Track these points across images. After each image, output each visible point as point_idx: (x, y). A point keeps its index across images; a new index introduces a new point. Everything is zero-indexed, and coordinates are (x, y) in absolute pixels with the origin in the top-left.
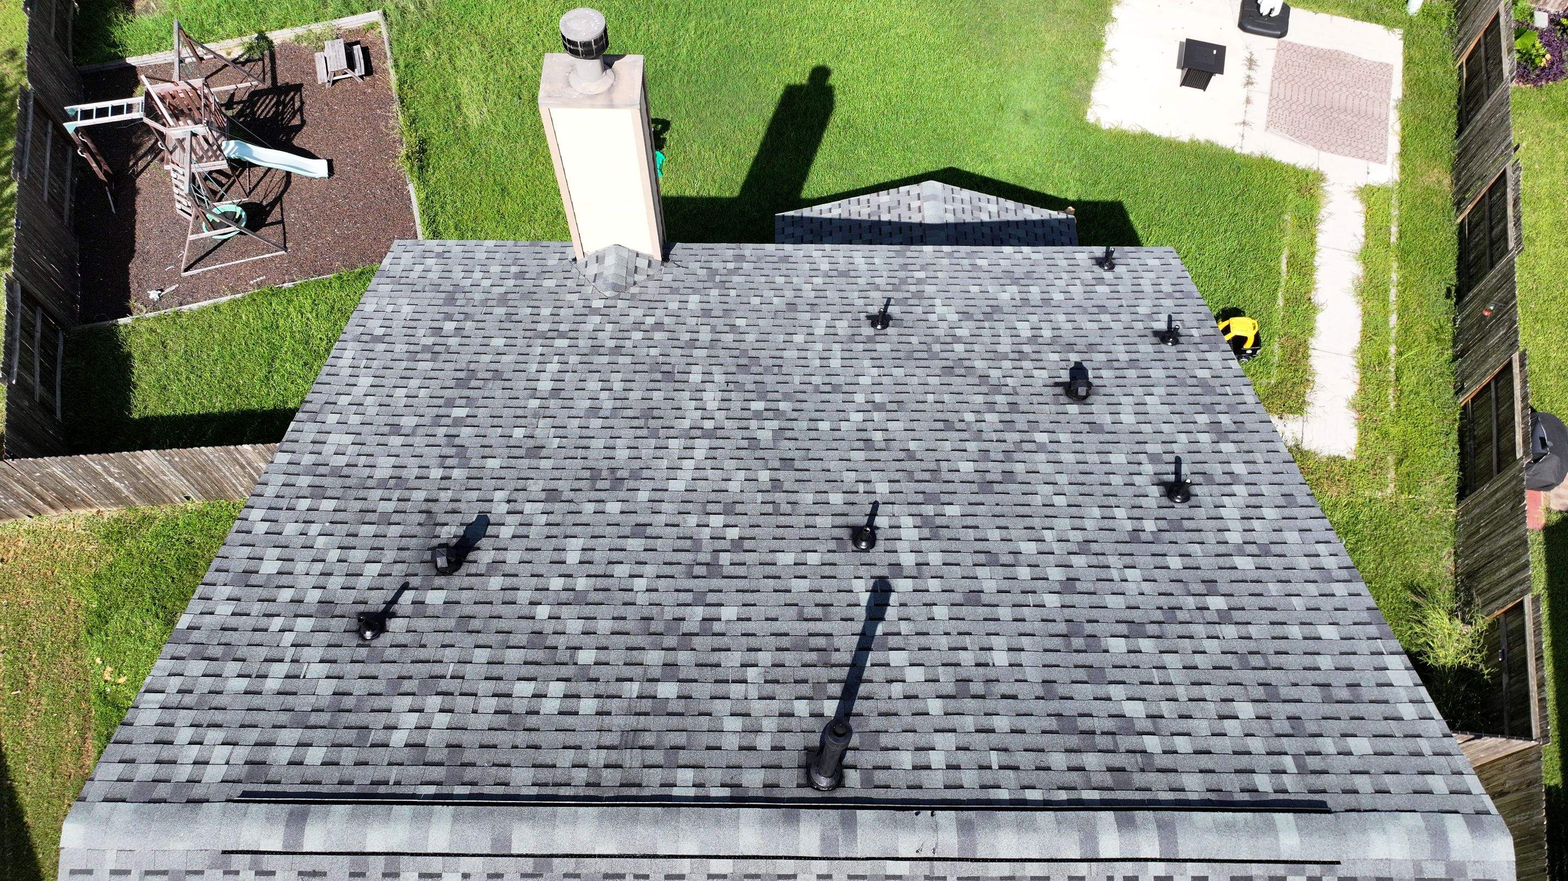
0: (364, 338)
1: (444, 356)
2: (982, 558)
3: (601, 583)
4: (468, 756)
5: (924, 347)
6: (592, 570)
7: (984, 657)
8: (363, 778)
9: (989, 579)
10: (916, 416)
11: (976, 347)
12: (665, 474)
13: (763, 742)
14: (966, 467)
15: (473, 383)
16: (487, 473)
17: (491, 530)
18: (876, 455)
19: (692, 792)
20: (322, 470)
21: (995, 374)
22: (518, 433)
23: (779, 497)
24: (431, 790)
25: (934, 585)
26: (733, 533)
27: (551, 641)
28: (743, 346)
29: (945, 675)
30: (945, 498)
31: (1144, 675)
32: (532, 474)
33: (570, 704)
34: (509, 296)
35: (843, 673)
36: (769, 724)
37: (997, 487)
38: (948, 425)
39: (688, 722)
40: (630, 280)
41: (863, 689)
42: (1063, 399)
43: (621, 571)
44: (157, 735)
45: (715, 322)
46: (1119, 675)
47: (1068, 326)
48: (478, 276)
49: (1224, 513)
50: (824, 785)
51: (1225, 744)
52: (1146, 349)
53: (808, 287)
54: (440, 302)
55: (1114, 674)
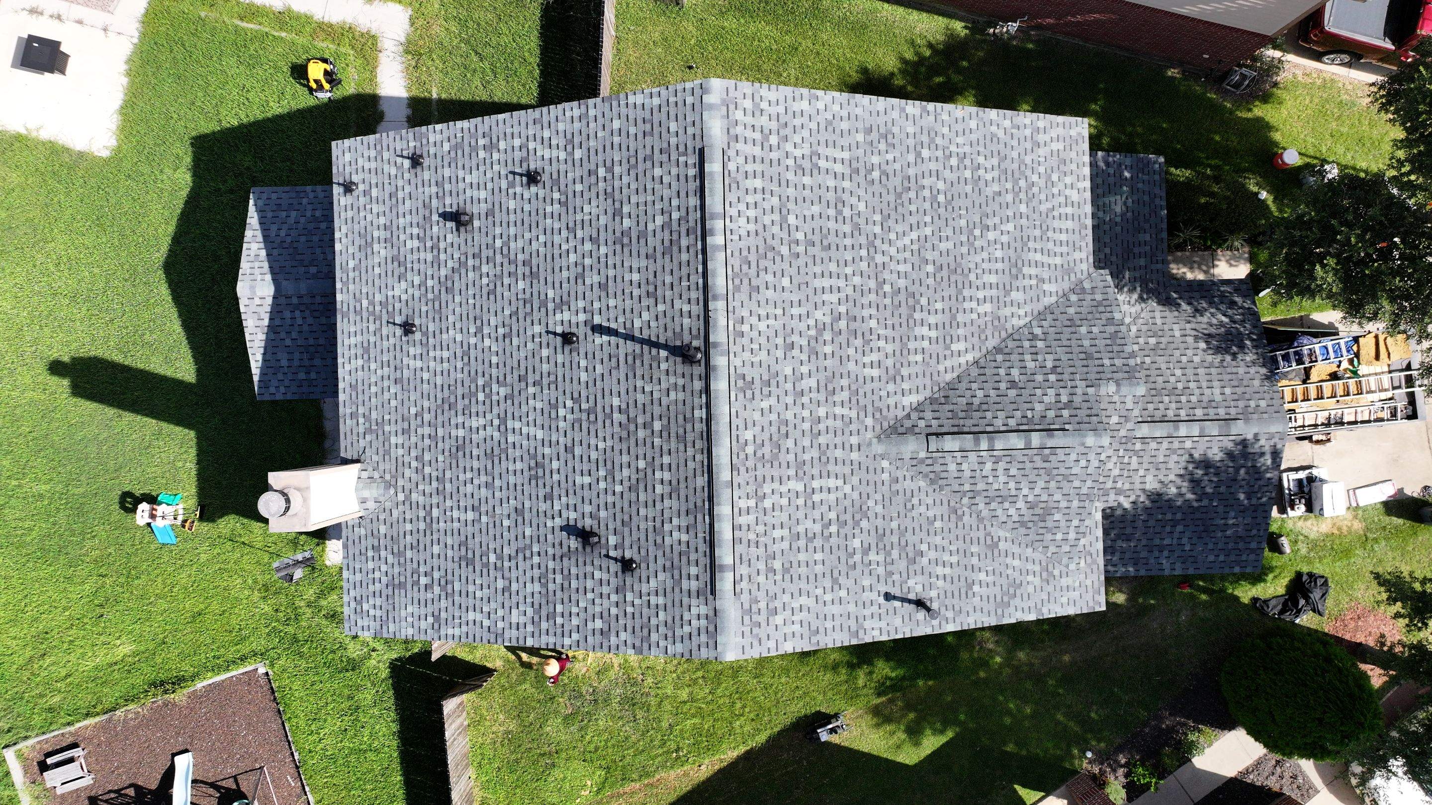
1: (449, 577)
2: (580, 281)
3: (601, 463)
4: (691, 506)
5: (430, 304)
6: (594, 468)
7: (635, 284)
8: (703, 547)
9: (593, 279)
10: (485, 309)
11: (429, 273)
12: (533, 443)
13: (681, 381)
14: (521, 285)
15: (470, 555)
16: (535, 534)
17: (572, 523)
18: (514, 332)
19: (704, 410)
20: (536, 619)
21: (450, 264)
22: (506, 523)
23: (545, 381)
24: (707, 517)
25: (596, 305)
26: (569, 403)
27: (634, 481)
28: (433, 408)
29: (645, 302)
30: (543, 297)
31: (642, 214)
32: (534, 511)
33: (665, 467)
34: (396, 551)
35: (646, 348)
36: (672, 380)
37: (535, 269)
38: (492, 292)
39: (672, 415)
40: (380, 480)
41: (653, 339)
42: (469, 228)
43: (594, 455)
44: (687, 641)
45: (413, 428)
46: (642, 224)
47: (408, 217)
48: (377, 575)
49: (547, 156)
50: (699, 356)
51: (674, 184)
52: (426, 175)
53: (379, 372)
54: (403, 592)
55: (642, 227)
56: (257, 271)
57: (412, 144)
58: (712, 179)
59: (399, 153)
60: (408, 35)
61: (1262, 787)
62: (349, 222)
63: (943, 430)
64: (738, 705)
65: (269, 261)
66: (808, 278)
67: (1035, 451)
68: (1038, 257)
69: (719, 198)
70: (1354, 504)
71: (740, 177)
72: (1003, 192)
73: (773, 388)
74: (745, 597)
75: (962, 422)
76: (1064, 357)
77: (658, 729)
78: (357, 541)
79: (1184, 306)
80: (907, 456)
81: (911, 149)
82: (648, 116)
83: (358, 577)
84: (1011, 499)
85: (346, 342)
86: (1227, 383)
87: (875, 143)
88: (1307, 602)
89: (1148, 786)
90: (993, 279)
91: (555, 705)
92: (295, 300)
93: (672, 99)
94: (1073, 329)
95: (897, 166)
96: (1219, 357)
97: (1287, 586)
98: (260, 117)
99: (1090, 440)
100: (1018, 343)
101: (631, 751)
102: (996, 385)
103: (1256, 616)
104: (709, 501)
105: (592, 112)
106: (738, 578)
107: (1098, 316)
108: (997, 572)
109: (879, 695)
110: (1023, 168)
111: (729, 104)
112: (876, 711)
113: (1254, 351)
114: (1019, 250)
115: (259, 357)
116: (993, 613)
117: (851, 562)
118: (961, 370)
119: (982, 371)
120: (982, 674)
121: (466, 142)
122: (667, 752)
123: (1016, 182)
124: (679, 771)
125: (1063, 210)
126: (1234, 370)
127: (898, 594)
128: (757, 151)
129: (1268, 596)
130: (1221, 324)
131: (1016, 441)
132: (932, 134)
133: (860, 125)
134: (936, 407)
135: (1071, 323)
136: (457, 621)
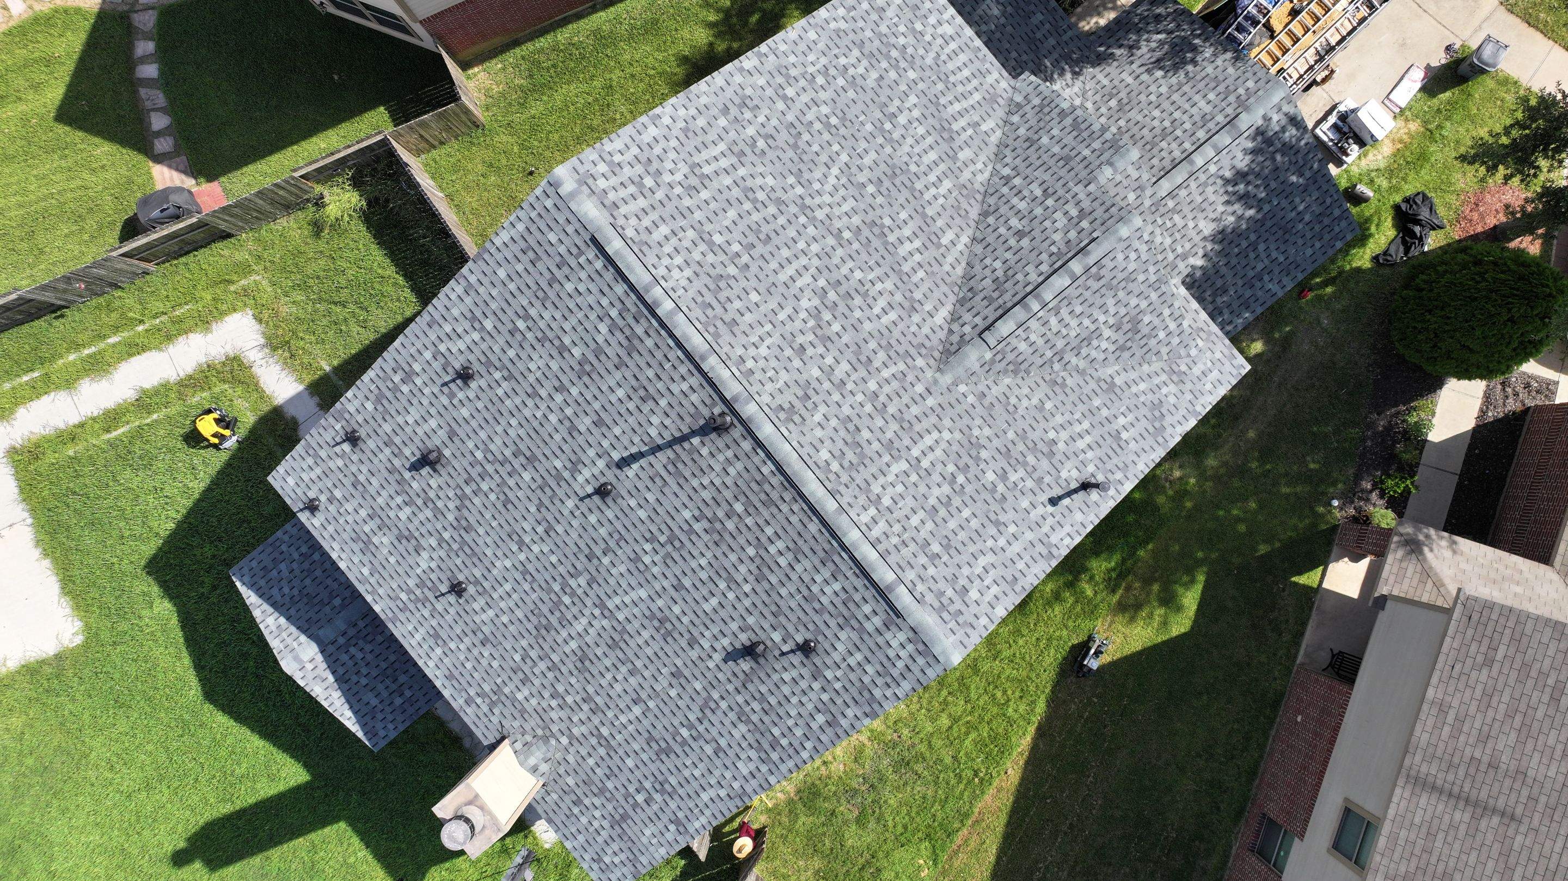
0: (682, 829)
1: (660, 778)
2: (575, 434)
3: (715, 578)
4: (822, 554)
5: (460, 553)
6: (712, 587)
7: (625, 399)
8: (859, 583)
9: (584, 423)
10: (512, 521)
11: (439, 527)
12: (642, 606)
13: (729, 454)
15: (663, 745)
16: (705, 683)
17: (730, 649)
18: (552, 521)
19: (769, 463)
20: (763, 756)
21: (451, 505)
22: (673, 693)
23: (612, 544)
24: (843, 554)
25: (605, 444)
26: (648, 547)
27: (756, 572)
28: (533, 641)
29: (646, 408)
30: (554, 472)
31: (583, 334)
32: (689, 663)
33: (774, 538)
34: (596, 791)
35: (677, 448)
36: (721, 458)
37: (528, 454)
38: (507, 502)
39: (744, 488)
40: (535, 740)
41: (677, 434)
42: (443, 461)
43: (703, 575)
44: (908, 675)
45: (528, 671)
46: (592, 344)
47: (384, 493)
48: (596, 824)
49: (463, 348)
50: (728, 419)
51: (592, 287)
52: (371, 444)
53: (462, 646)
54: (629, 821)
55: (593, 345)
56: (289, 641)
57: (338, 427)
58: (622, 257)
59: (332, 443)
60: (263, 333)
61: (1506, 416)
62: (335, 536)
63: (990, 320)
64: (999, 694)
65: (293, 624)
66: (772, 279)
67: (1084, 278)
68: (957, 107)
69: (639, 269)
70: (1397, 110)
71: (644, 236)
72: (884, 74)
73: (815, 398)
74: (929, 598)
75: (1000, 301)
76: (1046, 177)
77: (947, 768)
78: (556, 808)
79: (1118, 52)
80: (976, 367)
81: (775, 98)
82: (523, 244)
83: (581, 838)
84: (1095, 335)
85: (414, 643)
86: (1206, 91)
87: (740, 117)
88: (1421, 225)
89: (1407, 492)
90: (932, 156)
91: (840, 817)
92: (342, 641)
93: (533, 215)
94: (1035, 146)
95: (774, 122)
96: (1181, 74)
97: (1393, 226)
98: (189, 503)
99: (1124, 231)
100: (997, 195)
101: (937, 806)
102: (1006, 246)
103: (1387, 271)
104: (834, 538)
105: (472, 279)
106: (910, 585)
107: (1048, 118)
108: (1132, 407)
109: (1114, 591)
110: (885, 40)
111: (585, 180)
112: (1122, 608)
113: (1207, 44)
114: (936, 113)
115: (349, 713)
116: (1155, 446)
117: (998, 496)
118: (966, 256)
119: (984, 244)
120: (1189, 504)
121: (384, 389)
122: (970, 782)
123: (888, 57)
124: (991, 791)
125: (947, 50)
126: (1203, 74)
127: (1060, 492)
128: (642, 202)
129: (1384, 247)
130: (1161, 43)
131: (1060, 281)
132: (782, 70)
133: (714, 111)
134: (968, 305)
135: (1030, 142)
136: (696, 811)
